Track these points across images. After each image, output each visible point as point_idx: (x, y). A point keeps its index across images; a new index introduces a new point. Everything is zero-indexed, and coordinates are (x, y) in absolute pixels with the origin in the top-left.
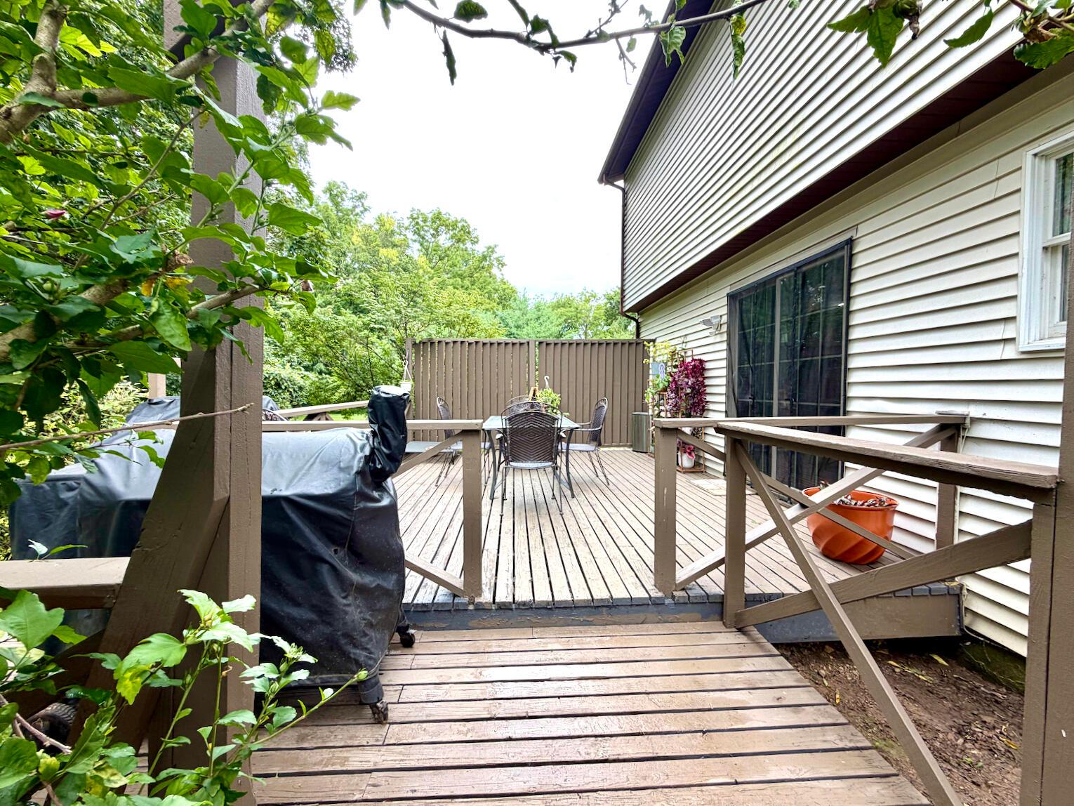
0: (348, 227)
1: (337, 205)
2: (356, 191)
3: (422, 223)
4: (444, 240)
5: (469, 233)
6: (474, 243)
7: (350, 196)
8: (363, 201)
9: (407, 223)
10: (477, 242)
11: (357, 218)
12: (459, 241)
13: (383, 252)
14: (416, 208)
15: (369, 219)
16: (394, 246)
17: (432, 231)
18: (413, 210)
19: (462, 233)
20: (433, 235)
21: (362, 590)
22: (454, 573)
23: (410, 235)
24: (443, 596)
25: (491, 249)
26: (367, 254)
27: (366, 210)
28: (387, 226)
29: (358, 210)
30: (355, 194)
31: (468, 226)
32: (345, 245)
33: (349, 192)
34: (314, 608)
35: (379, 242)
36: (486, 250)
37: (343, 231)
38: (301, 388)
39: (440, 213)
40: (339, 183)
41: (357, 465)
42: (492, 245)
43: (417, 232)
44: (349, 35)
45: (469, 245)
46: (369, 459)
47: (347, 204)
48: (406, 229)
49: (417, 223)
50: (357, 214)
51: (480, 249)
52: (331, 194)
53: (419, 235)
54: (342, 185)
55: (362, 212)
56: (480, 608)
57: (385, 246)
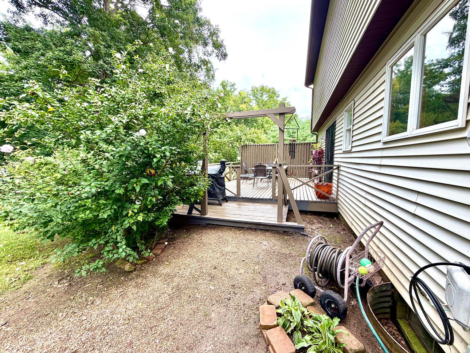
0: (229, 97)
1: (225, 89)
2: (231, 83)
3: (256, 92)
4: (265, 98)
5: (275, 93)
6: (277, 97)
7: (229, 85)
8: (234, 86)
9: (250, 92)
10: (279, 97)
11: (232, 93)
12: (271, 97)
13: (241, 106)
14: (254, 86)
15: (236, 93)
16: (245, 103)
17: (260, 95)
18: (253, 87)
19: (272, 93)
20: (261, 96)
21: (219, 188)
22: (235, 191)
23: (252, 97)
24: (233, 195)
25: (285, 99)
26: (235, 107)
27: (235, 89)
28: (243, 95)
29: (232, 90)
30: (231, 84)
31: (275, 91)
32: (228, 105)
33: (229, 84)
34: (213, 189)
35: (239, 102)
36: (282, 100)
37: (227, 99)
38: (212, 159)
39: (263, 87)
40: (225, 81)
41: (218, 170)
42: (285, 97)
43: (254, 96)
44: (225, 49)
45: (275, 98)
46: (220, 170)
47: (228, 88)
48: (250, 95)
49: (254, 92)
50: (232, 92)
51: (280, 99)
52: (223, 86)
53: (255, 97)
54: (227, 81)
55: (234, 91)
56: (239, 198)
57: (242, 104)
